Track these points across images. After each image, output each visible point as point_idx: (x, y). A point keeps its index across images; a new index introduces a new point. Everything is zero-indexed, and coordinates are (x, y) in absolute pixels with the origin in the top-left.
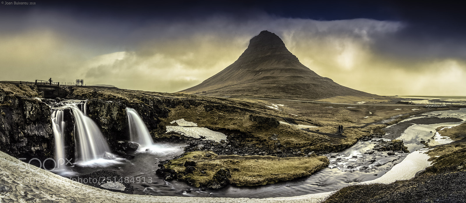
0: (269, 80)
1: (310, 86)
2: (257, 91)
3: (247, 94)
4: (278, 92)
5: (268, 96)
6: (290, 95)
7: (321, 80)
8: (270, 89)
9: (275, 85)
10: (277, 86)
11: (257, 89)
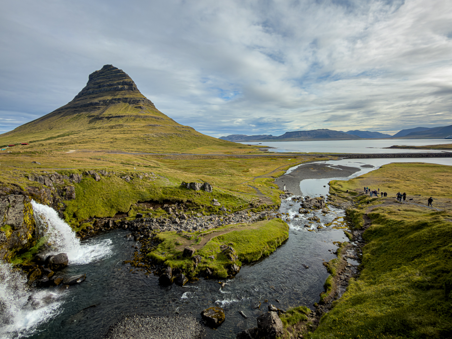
0: (122, 129)
1: (173, 136)
2: (111, 142)
3: (100, 147)
4: (139, 144)
5: (128, 148)
6: (153, 147)
7: (183, 129)
8: (128, 139)
9: (133, 135)
10: (135, 136)
11: (112, 140)
